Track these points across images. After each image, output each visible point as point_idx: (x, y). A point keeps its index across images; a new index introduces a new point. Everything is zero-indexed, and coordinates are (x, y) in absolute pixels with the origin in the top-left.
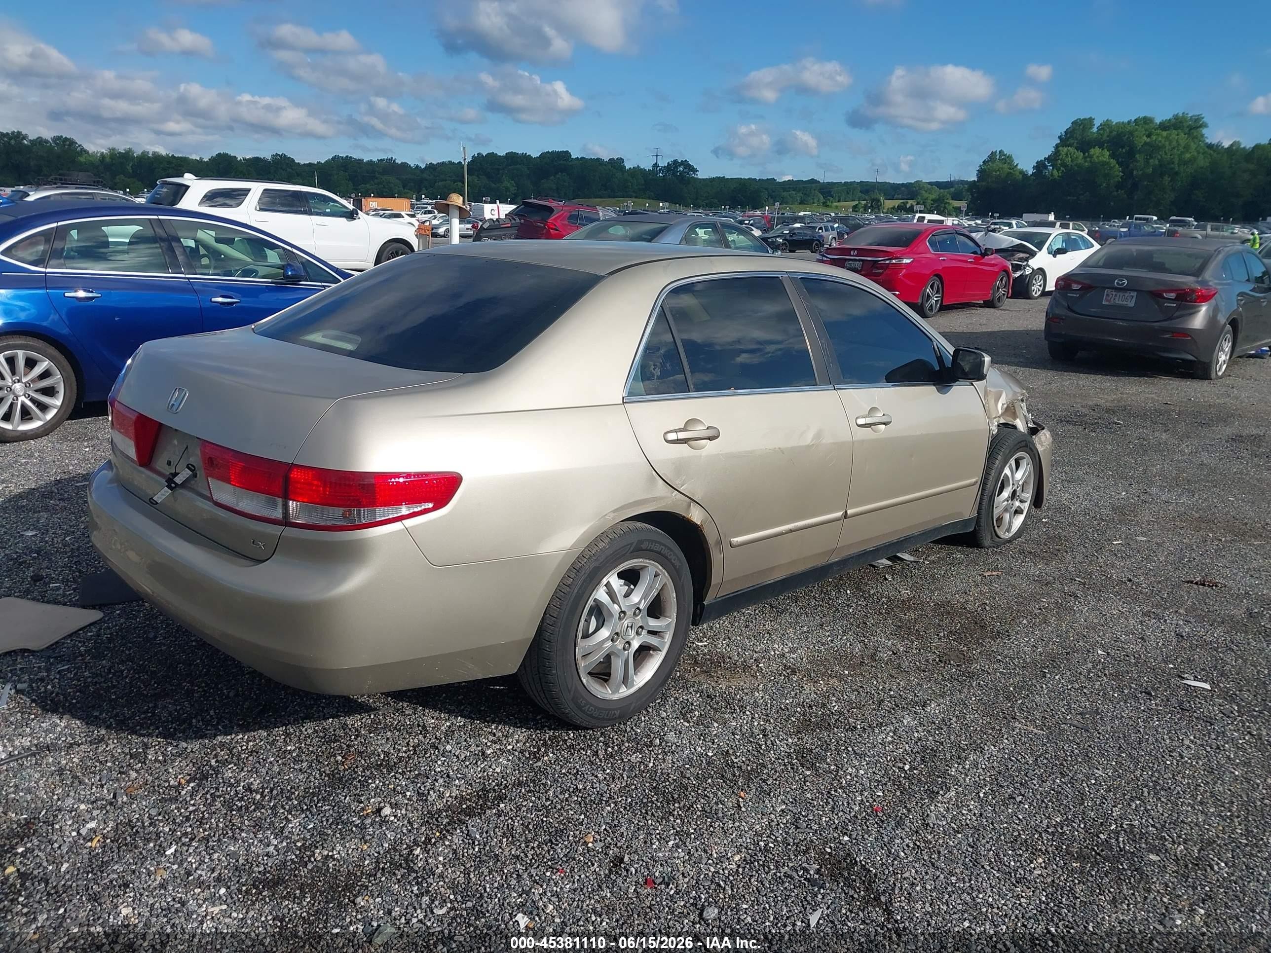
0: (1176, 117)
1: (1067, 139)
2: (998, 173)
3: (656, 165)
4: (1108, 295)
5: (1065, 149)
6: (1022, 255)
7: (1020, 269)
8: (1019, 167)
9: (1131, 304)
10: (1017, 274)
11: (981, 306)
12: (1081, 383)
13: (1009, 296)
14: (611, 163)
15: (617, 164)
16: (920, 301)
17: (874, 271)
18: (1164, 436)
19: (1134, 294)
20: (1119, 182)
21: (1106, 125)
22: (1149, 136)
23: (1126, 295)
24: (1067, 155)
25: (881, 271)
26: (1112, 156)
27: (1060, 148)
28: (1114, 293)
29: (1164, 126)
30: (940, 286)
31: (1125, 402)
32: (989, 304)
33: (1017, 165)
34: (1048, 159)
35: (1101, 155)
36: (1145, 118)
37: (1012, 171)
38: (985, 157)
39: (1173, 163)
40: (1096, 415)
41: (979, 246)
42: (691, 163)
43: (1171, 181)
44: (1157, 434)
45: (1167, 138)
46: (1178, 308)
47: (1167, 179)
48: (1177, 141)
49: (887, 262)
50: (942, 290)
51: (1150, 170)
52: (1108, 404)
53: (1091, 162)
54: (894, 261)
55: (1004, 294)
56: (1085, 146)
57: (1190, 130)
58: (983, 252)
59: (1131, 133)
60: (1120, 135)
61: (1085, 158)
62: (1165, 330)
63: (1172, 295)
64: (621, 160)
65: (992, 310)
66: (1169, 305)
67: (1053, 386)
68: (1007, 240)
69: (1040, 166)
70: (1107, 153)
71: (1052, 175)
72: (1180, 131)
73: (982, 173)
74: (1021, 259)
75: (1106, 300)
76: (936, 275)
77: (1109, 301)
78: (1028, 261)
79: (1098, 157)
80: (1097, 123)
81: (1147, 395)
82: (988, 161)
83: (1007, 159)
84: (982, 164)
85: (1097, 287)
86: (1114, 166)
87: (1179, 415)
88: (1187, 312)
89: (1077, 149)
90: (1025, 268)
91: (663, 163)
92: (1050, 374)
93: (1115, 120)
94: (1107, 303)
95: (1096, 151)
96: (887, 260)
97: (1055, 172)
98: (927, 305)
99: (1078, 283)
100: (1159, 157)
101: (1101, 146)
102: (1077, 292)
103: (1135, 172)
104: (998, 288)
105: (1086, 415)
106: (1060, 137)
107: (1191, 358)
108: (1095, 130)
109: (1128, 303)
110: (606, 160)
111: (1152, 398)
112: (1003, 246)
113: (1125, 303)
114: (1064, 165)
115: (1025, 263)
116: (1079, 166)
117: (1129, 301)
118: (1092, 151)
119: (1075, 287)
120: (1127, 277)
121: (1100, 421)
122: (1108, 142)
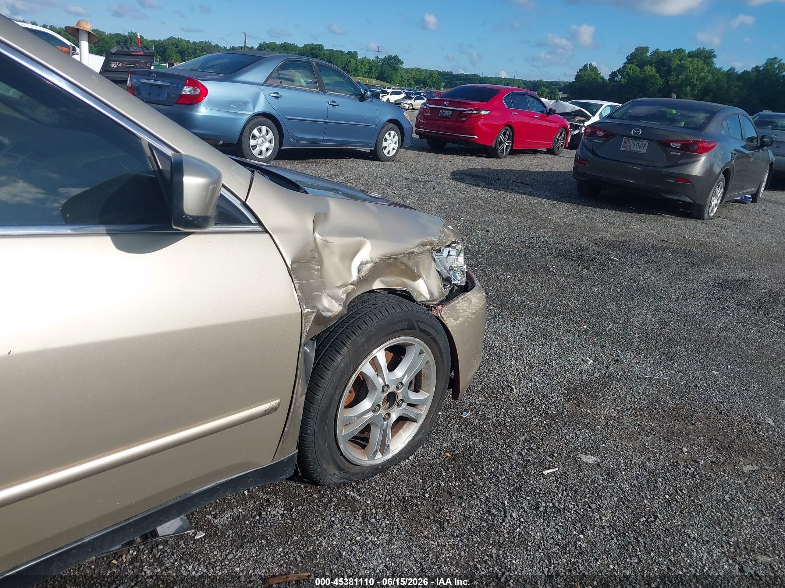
0: (699, 49)
1: (631, 59)
2: (588, 77)
3: (377, 57)
4: (625, 142)
5: (629, 65)
6: (581, 118)
7: (578, 129)
8: (601, 75)
9: (644, 151)
10: (576, 132)
11: (545, 153)
12: (595, 216)
13: (567, 146)
14: (349, 54)
15: (353, 55)
16: (494, 145)
17: (460, 119)
18: (655, 277)
19: (647, 142)
20: (660, 88)
21: (656, 52)
22: (680, 61)
23: (640, 143)
24: (630, 69)
25: (465, 119)
26: (658, 71)
27: (626, 64)
28: (630, 141)
29: (691, 55)
30: (511, 134)
31: (628, 236)
32: (551, 152)
33: (600, 73)
34: (619, 71)
35: (651, 70)
36: (679, 50)
37: (596, 77)
38: (581, 67)
39: (694, 78)
40: (596, 249)
41: (545, 107)
42: (400, 58)
43: (691, 90)
44: (648, 274)
45: (691, 62)
46: (682, 157)
47: (689, 88)
48: (697, 65)
49: (470, 112)
50: (513, 137)
51: (679, 82)
52: (613, 238)
53: (644, 74)
54: (475, 112)
55: (562, 145)
56: (642, 65)
57: (705, 59)
58: (548, 111)
59: (670, 59)
60: (663, 59)
61: (641, 72)
62: (671, 175)
63: (678, 145)
64: (356, 53)
65: (552, 156)
66: (674, 153)
67: (569, 218)
68: (571, 106)
69: (613, 75)
70: (654, 69)
71: (620, 81)
72: (699, 59)
73: (578, 77)
74: (579, 121)
75: (624, 147)
76: (507, 125)
77: (626, 147)
78: (584, 123)
79: (649, 72)
80: (651, 51)
81: (649, 231)
82: (583, 70)
83: (594, 70)
84: (578, 71)
85: (616, 135)
86: (658, 78)
87: (672, 252)
88: (688, 160)
89: (637, 66)
90: (581, 128)
91: (382, 57)
92: (571, 207)
93: (662, 50)
94: (624, 149)
95: (648, 68)
96: (470, 110)
97: (622, 79)
98: (500, 148)
99: (601, 130)
100: (685, 74)
101: (651, 65)
102: (601, 139)
103: (670, 82)
104: (558, 140)
105: (586, 249)
106: (627, 58)
107: (689, 200)
108: (649, 54)
109: (641, 150)
110: (346, 52)
111: (653, 234)
112: (567, 111)
113: (638, 149)
114: (628, 75)
115: (582, 124)
116: (637, 76)
117: (642, 148)
118: (646, 68)
119: (600, 134)
120: (642, 128)
121: (597, 257)
122: (656, 62)
